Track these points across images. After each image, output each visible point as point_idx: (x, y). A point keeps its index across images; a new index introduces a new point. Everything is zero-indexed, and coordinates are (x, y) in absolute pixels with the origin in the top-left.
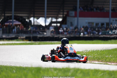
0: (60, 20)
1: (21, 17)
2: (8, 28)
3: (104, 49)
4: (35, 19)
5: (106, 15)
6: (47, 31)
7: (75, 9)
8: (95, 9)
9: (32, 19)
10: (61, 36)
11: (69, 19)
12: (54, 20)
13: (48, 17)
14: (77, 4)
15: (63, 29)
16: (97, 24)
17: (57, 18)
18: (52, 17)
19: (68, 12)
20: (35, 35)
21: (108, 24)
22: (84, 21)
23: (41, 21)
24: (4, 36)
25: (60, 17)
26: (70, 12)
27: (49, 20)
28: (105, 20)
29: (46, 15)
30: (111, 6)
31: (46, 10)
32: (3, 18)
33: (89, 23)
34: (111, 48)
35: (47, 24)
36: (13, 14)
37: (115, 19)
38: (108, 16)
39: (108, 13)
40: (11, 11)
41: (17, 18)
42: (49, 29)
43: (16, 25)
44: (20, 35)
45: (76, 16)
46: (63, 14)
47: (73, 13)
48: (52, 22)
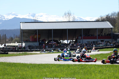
0: (74, 41)
1: (56, 40)
2: (50, 46)
3: (96, 54)
4: (63, 41)
5: (95, 38)
6: (69, 46)
7: (81, 36)
8: (90, 35)
9: (61, 41)
10: (75, 48)
11: (78, 40)
12: (71, 41)
13: (69, 40)
14: (82, 33)
15: (76, 45)
16: (91, 42)
17: (73, 40)
18: (70, 40)
19: (78, 37)
20: (63, 48)
21: (96, 42)
22: (85, 41)
23: (66, 42)
24: (49, 49)
25: (74, 40)
26: (79, 37)
27: (69, 41)
28: (95, 40)
29: (68, 39)
30: (97, 32)
31: (67, 36)
32: (48, 41)
33: (88, 42)
34: (99, 54)
35: (68, 43)
36: (52, 39)
37: (99, 40)
38: (96, 39)
39: (96, 37)
40: (52, 37)
41: (55, 41)
42: (69, 45)
43: (54, 44)
44: (56, 48)
45: (81, 39)
46: (76, 38)
47: (80, 37)
48: (70, 42)
